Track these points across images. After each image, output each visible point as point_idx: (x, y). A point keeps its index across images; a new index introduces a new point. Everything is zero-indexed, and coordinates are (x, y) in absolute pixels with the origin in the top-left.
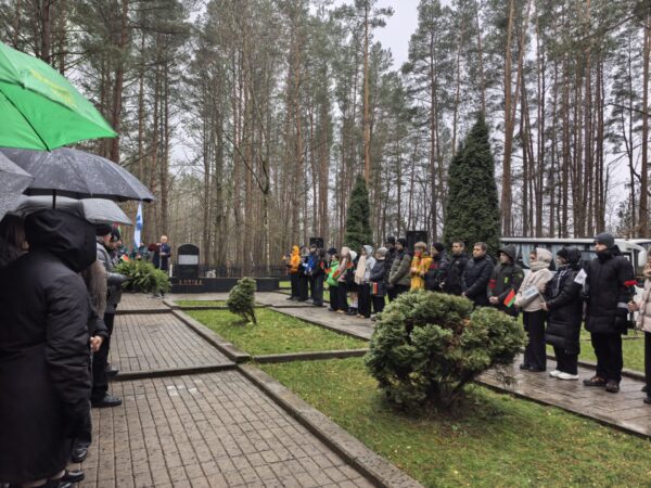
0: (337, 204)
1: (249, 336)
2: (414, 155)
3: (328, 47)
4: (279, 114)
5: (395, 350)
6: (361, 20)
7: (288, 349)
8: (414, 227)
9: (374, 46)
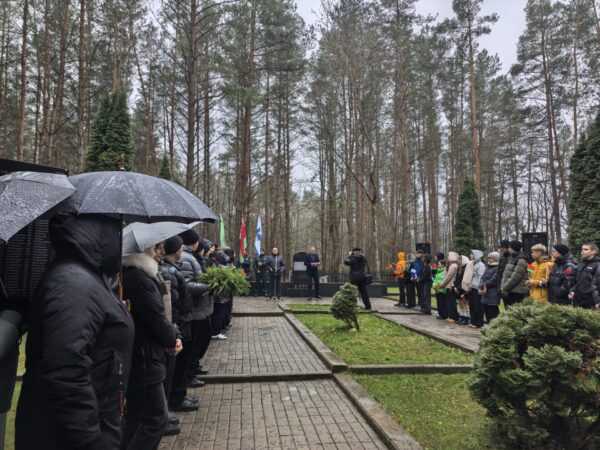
0: (448, 210)
1: (350, 343)
2: (530, 156)
3: (432, 61)
4: (387, 130)
5: (504, 374)
6: (465, 30)
7: (387, 360)
8: (534, 229)
9: (480, 54)
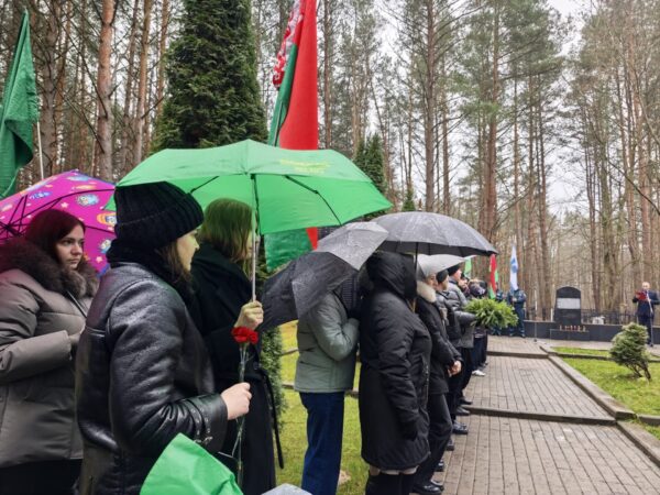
1: (638, 393)
